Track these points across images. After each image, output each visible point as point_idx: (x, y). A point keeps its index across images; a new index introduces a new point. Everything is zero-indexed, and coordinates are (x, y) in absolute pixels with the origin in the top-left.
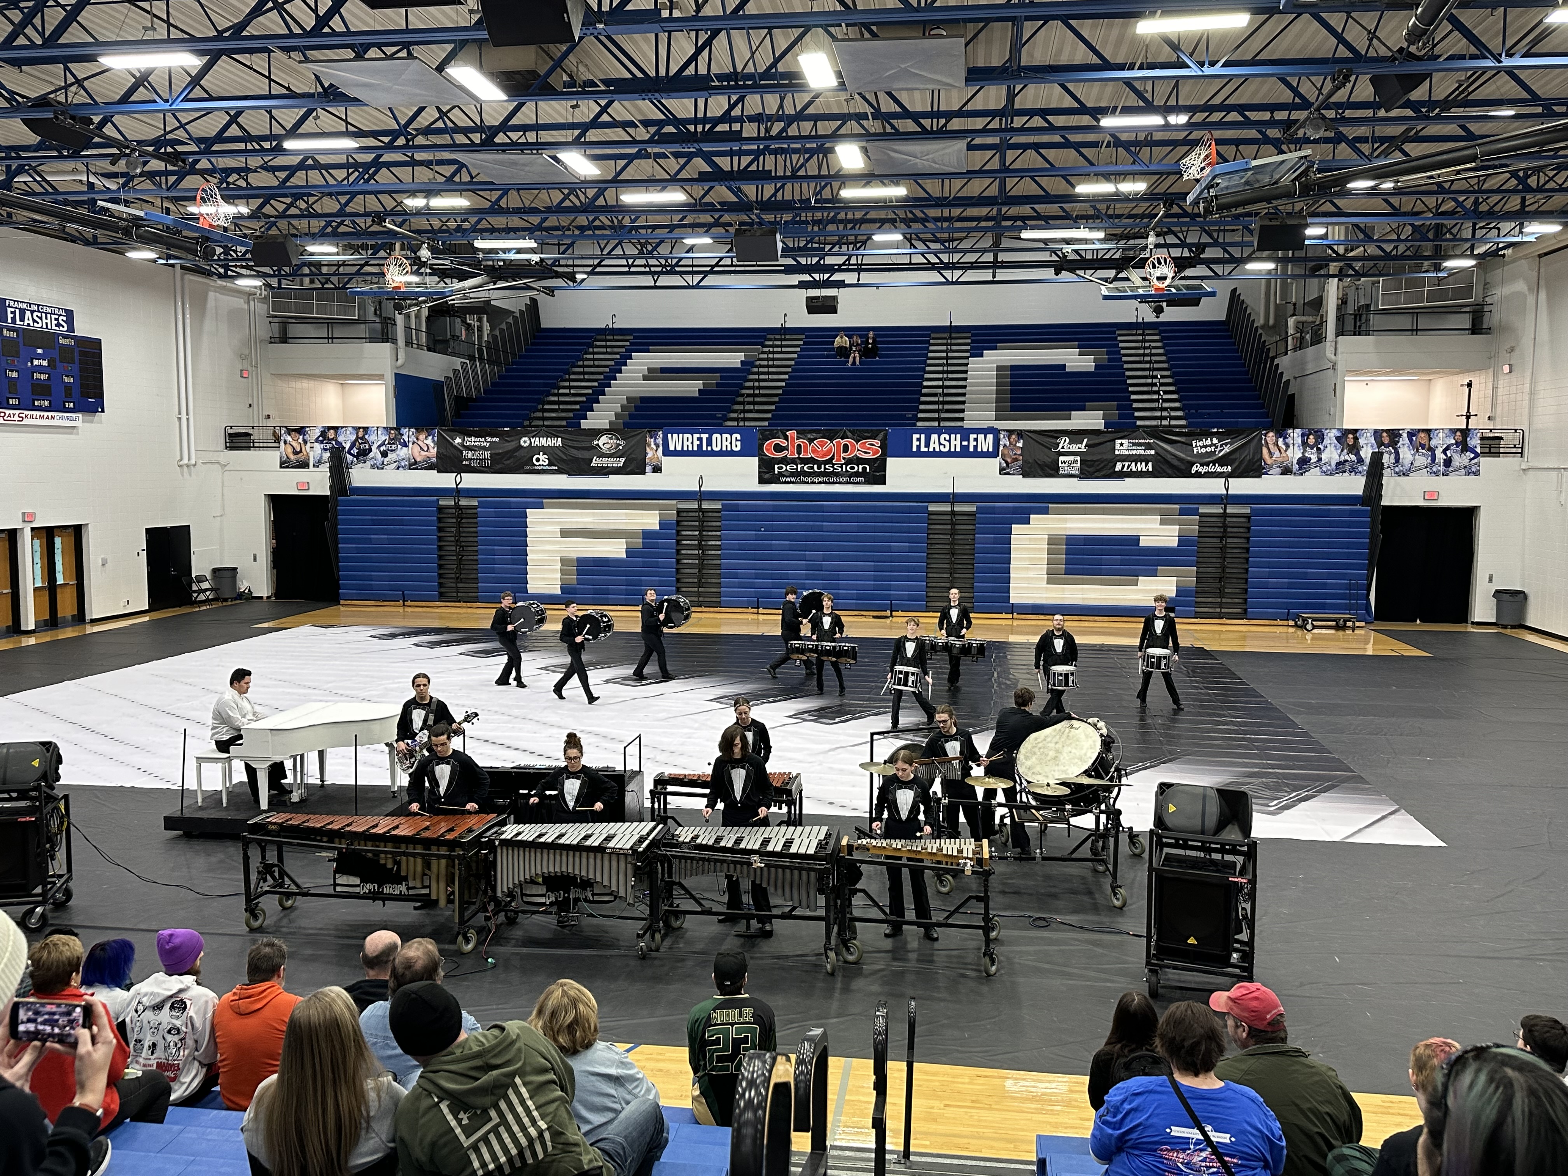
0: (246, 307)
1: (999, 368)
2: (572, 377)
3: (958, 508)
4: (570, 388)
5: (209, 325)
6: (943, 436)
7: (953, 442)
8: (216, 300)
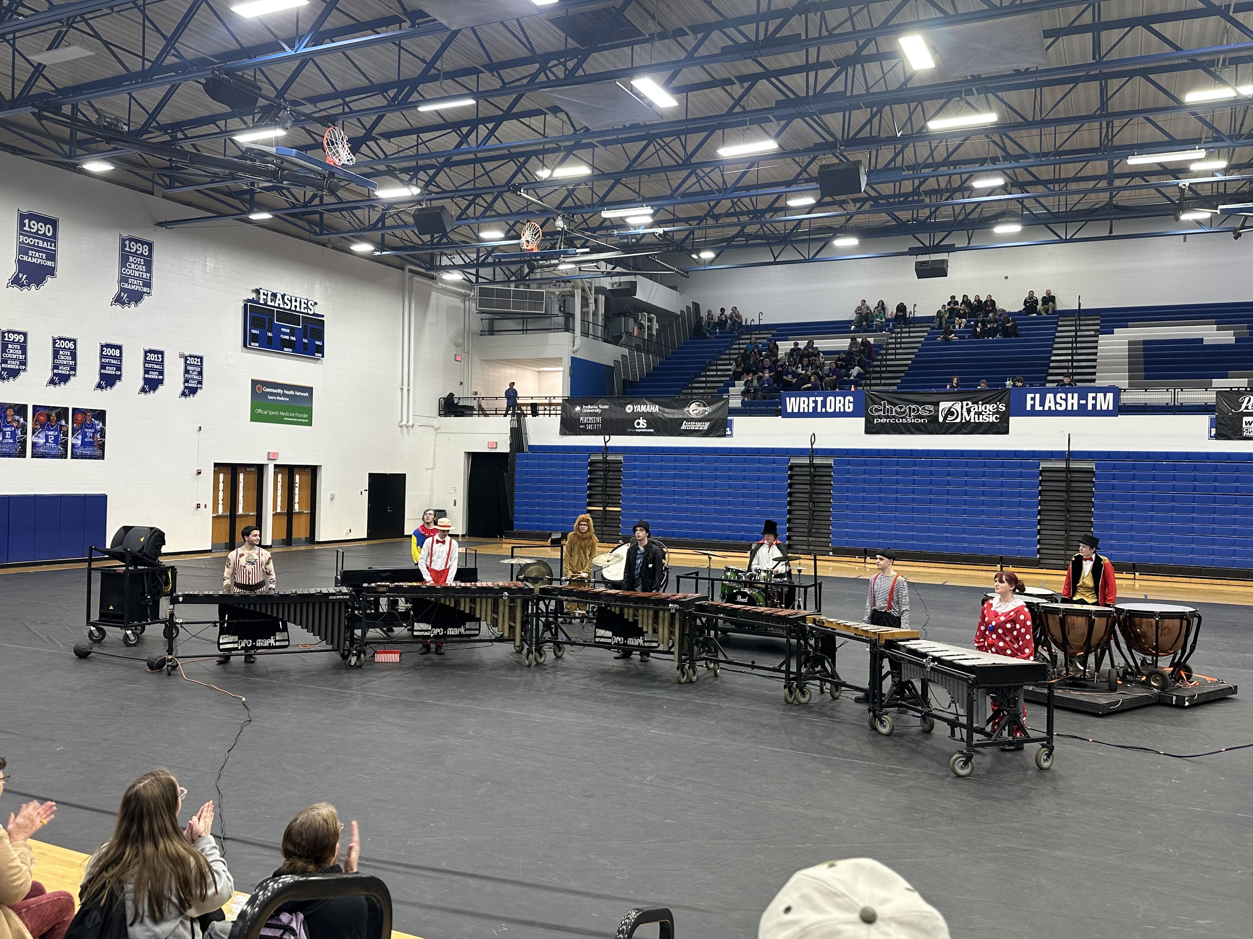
0: (462, 305)
1: (1130, 343)
2: (719, 362)
3: (1074, 465)
4: (717, 370)
5: (430, 317)
6: (1059, 396)
7: (1070, 401)
8: (437, 298)
